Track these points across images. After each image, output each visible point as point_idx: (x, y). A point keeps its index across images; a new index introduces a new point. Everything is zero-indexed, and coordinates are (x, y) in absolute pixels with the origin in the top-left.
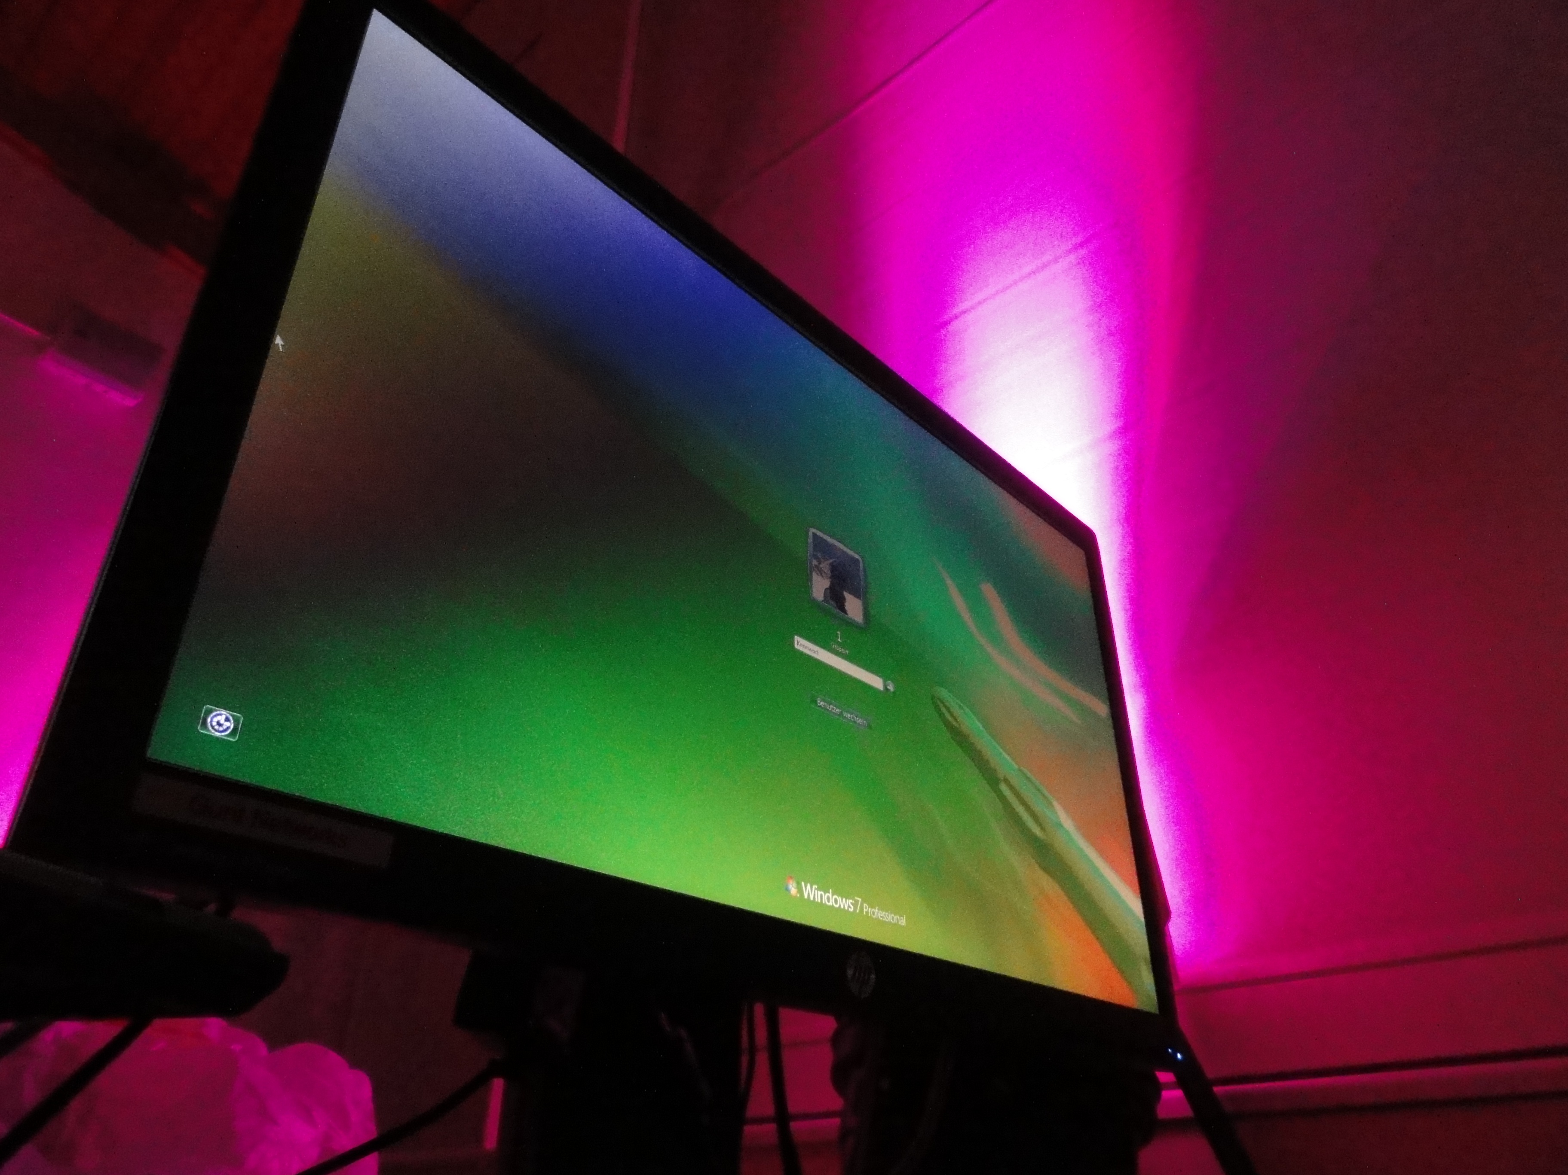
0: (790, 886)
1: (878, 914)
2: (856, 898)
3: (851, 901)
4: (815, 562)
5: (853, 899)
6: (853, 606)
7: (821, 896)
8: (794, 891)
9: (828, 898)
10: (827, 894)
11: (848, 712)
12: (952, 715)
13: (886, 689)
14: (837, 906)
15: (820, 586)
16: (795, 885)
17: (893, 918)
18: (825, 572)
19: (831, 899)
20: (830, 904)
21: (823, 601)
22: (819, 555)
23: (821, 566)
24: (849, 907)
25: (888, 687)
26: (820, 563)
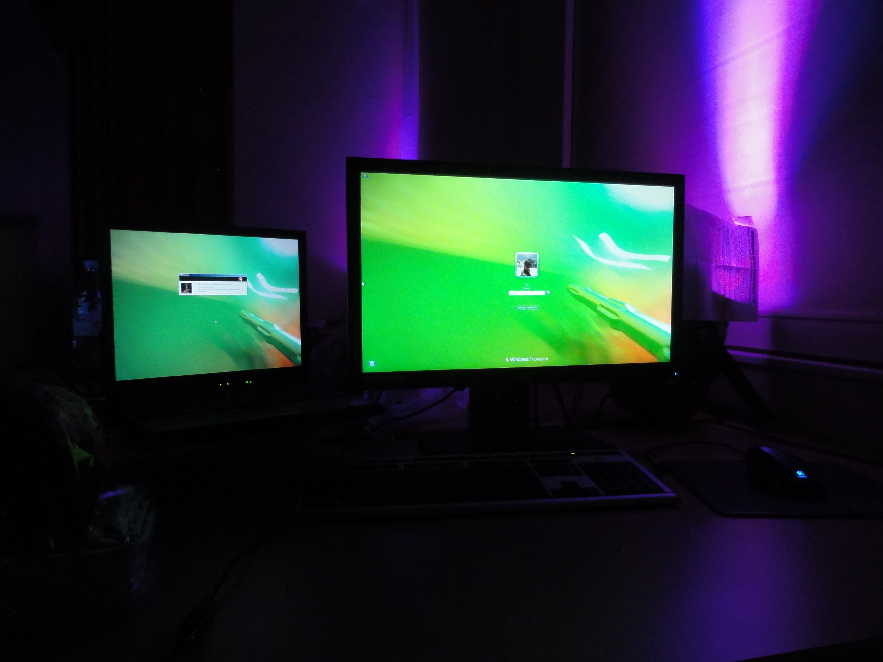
0: (506, 360)
1: (537, 359)
2: (529, 357)
3: (527, 358)
4: (518, 264)
5: (528, 358)
6: (533, 271)
7: (517, 360)
8: (507, 360)
9: (519, 360)
10: (519, 359)
11: (529, 307)
12: (576, 291)
13: (546, 294)
14: (522, 361)
15: (520, 270)
16: (508, 359)
17: (543, 359)
18: (522, 266)
19: (520, 360)
20: (520, 361)
21: (521, 276)
22: (520, 261)
23: (520, 264)
24: (526, 360)
25: (547, 293)
26: (519, 264)
